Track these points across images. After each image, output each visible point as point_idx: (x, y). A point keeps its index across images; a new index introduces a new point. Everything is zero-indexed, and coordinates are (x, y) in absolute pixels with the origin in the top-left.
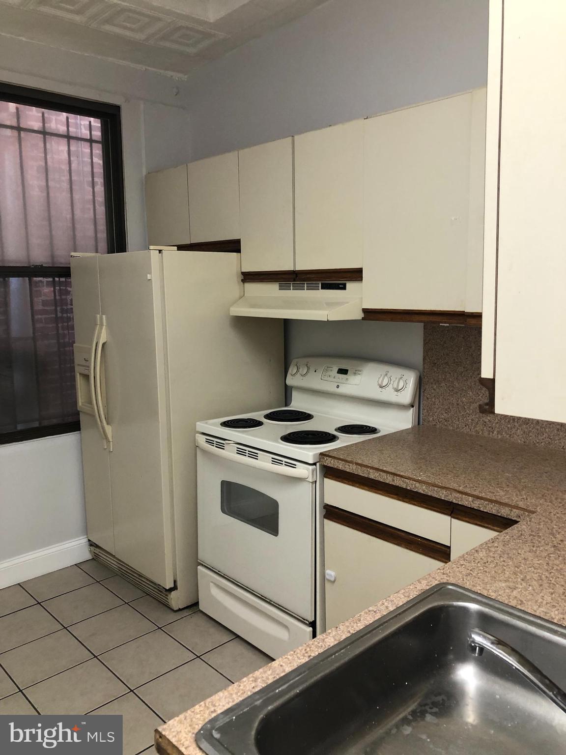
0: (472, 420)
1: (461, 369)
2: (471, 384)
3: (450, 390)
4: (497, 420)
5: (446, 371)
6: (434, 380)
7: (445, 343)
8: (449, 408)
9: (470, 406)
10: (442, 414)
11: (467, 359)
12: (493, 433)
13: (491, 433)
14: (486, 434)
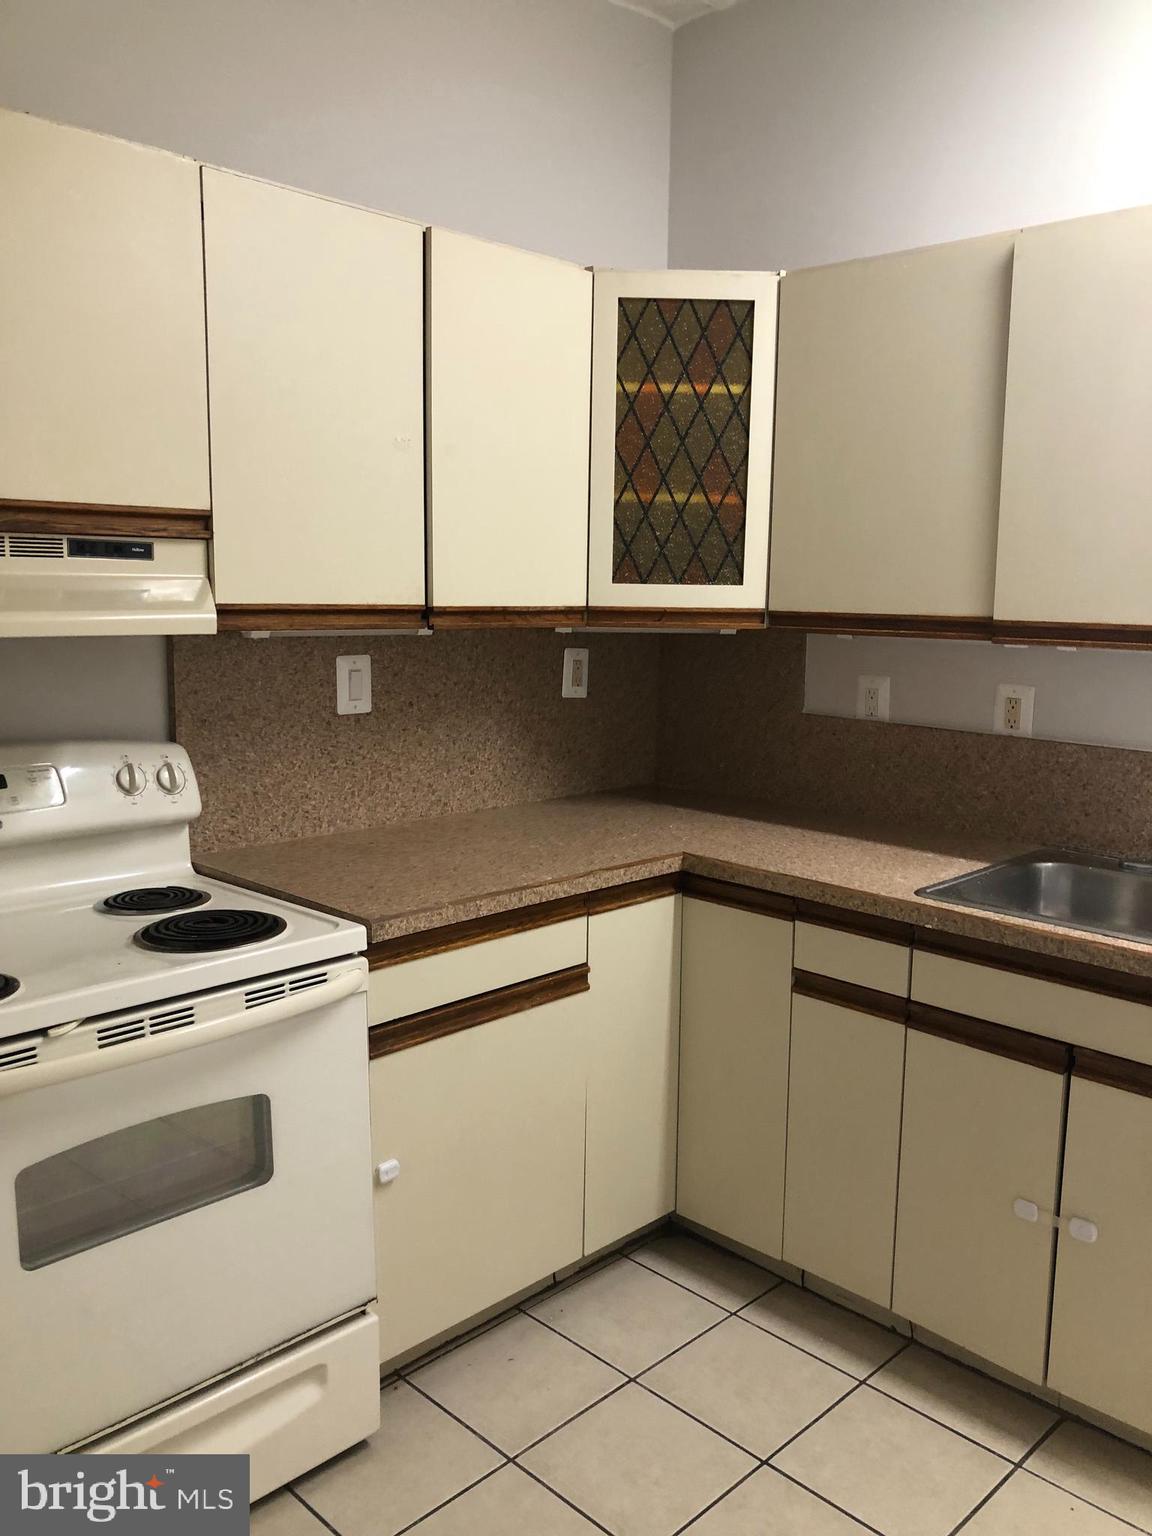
0: (284, 815)
1: (258, 723)
2: (278, 747)
3: (238, 769)
4: (326, 802)
5: (229, 732)
6: (204, 756)
7: (223, 675)
8: (238, 806)
9: (279, 788)
10: (224, 821)
11: (269, 701)
12: (321, 827)
13: (318, 829)
14: (309, 834)
